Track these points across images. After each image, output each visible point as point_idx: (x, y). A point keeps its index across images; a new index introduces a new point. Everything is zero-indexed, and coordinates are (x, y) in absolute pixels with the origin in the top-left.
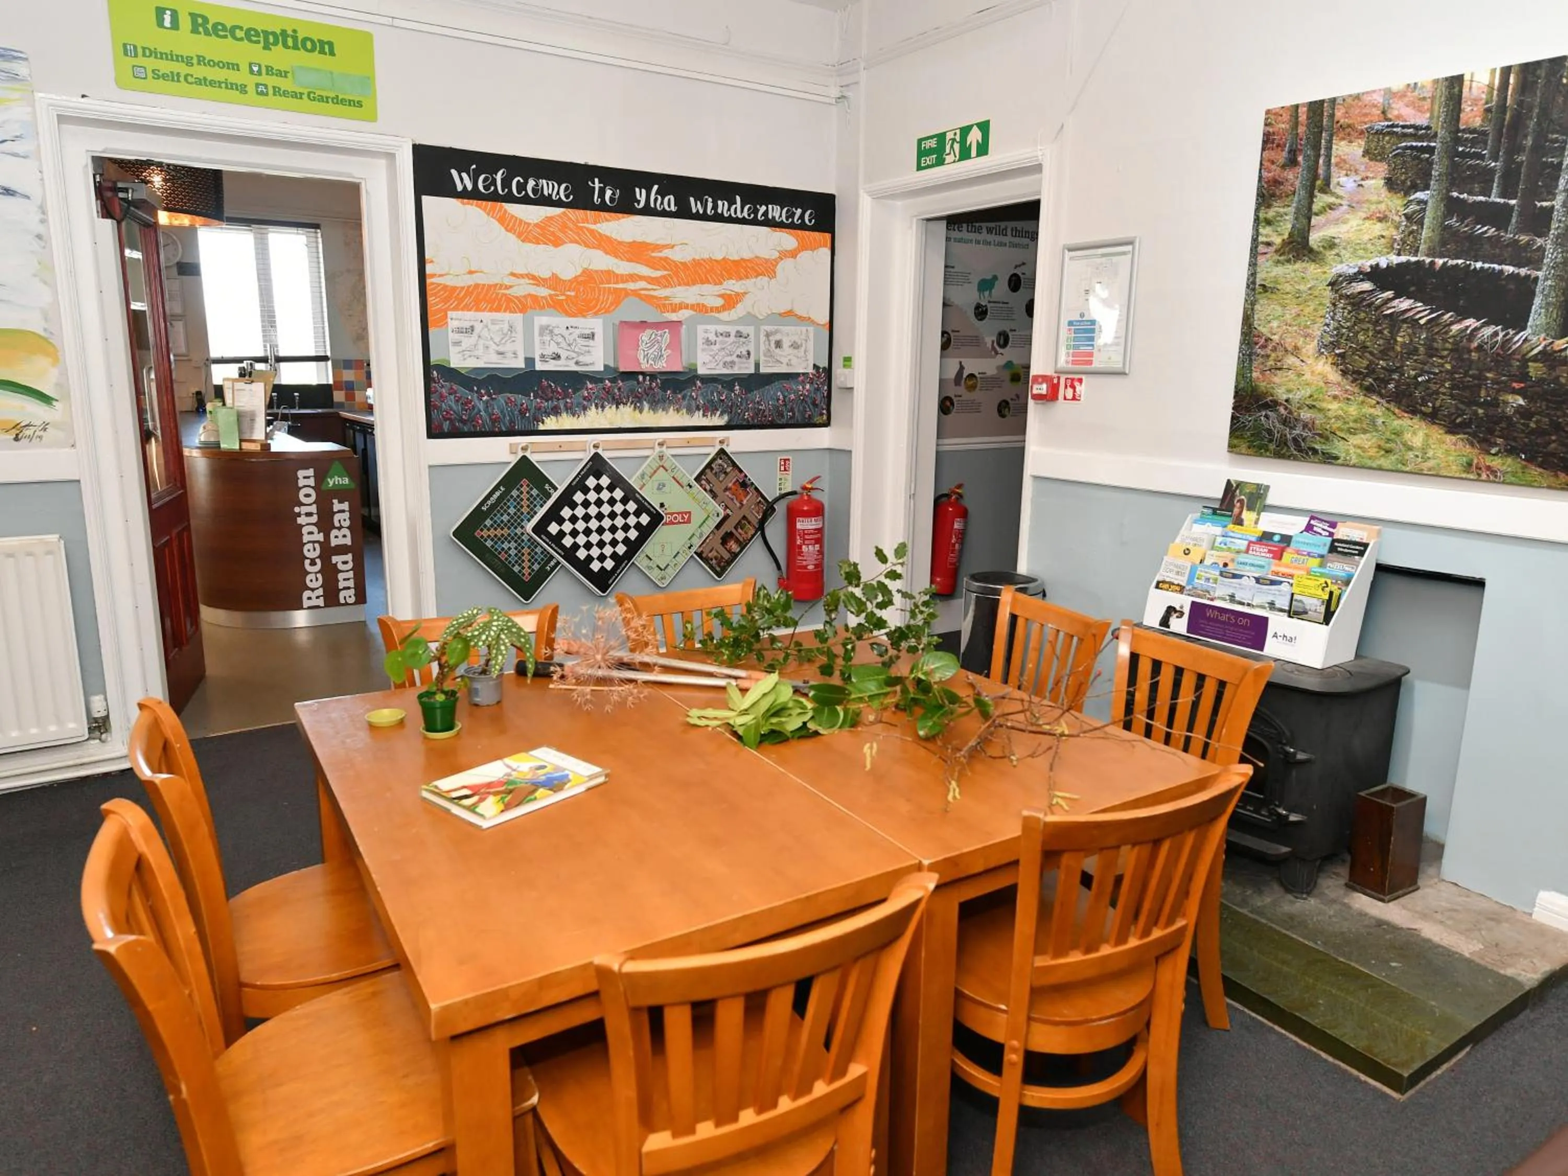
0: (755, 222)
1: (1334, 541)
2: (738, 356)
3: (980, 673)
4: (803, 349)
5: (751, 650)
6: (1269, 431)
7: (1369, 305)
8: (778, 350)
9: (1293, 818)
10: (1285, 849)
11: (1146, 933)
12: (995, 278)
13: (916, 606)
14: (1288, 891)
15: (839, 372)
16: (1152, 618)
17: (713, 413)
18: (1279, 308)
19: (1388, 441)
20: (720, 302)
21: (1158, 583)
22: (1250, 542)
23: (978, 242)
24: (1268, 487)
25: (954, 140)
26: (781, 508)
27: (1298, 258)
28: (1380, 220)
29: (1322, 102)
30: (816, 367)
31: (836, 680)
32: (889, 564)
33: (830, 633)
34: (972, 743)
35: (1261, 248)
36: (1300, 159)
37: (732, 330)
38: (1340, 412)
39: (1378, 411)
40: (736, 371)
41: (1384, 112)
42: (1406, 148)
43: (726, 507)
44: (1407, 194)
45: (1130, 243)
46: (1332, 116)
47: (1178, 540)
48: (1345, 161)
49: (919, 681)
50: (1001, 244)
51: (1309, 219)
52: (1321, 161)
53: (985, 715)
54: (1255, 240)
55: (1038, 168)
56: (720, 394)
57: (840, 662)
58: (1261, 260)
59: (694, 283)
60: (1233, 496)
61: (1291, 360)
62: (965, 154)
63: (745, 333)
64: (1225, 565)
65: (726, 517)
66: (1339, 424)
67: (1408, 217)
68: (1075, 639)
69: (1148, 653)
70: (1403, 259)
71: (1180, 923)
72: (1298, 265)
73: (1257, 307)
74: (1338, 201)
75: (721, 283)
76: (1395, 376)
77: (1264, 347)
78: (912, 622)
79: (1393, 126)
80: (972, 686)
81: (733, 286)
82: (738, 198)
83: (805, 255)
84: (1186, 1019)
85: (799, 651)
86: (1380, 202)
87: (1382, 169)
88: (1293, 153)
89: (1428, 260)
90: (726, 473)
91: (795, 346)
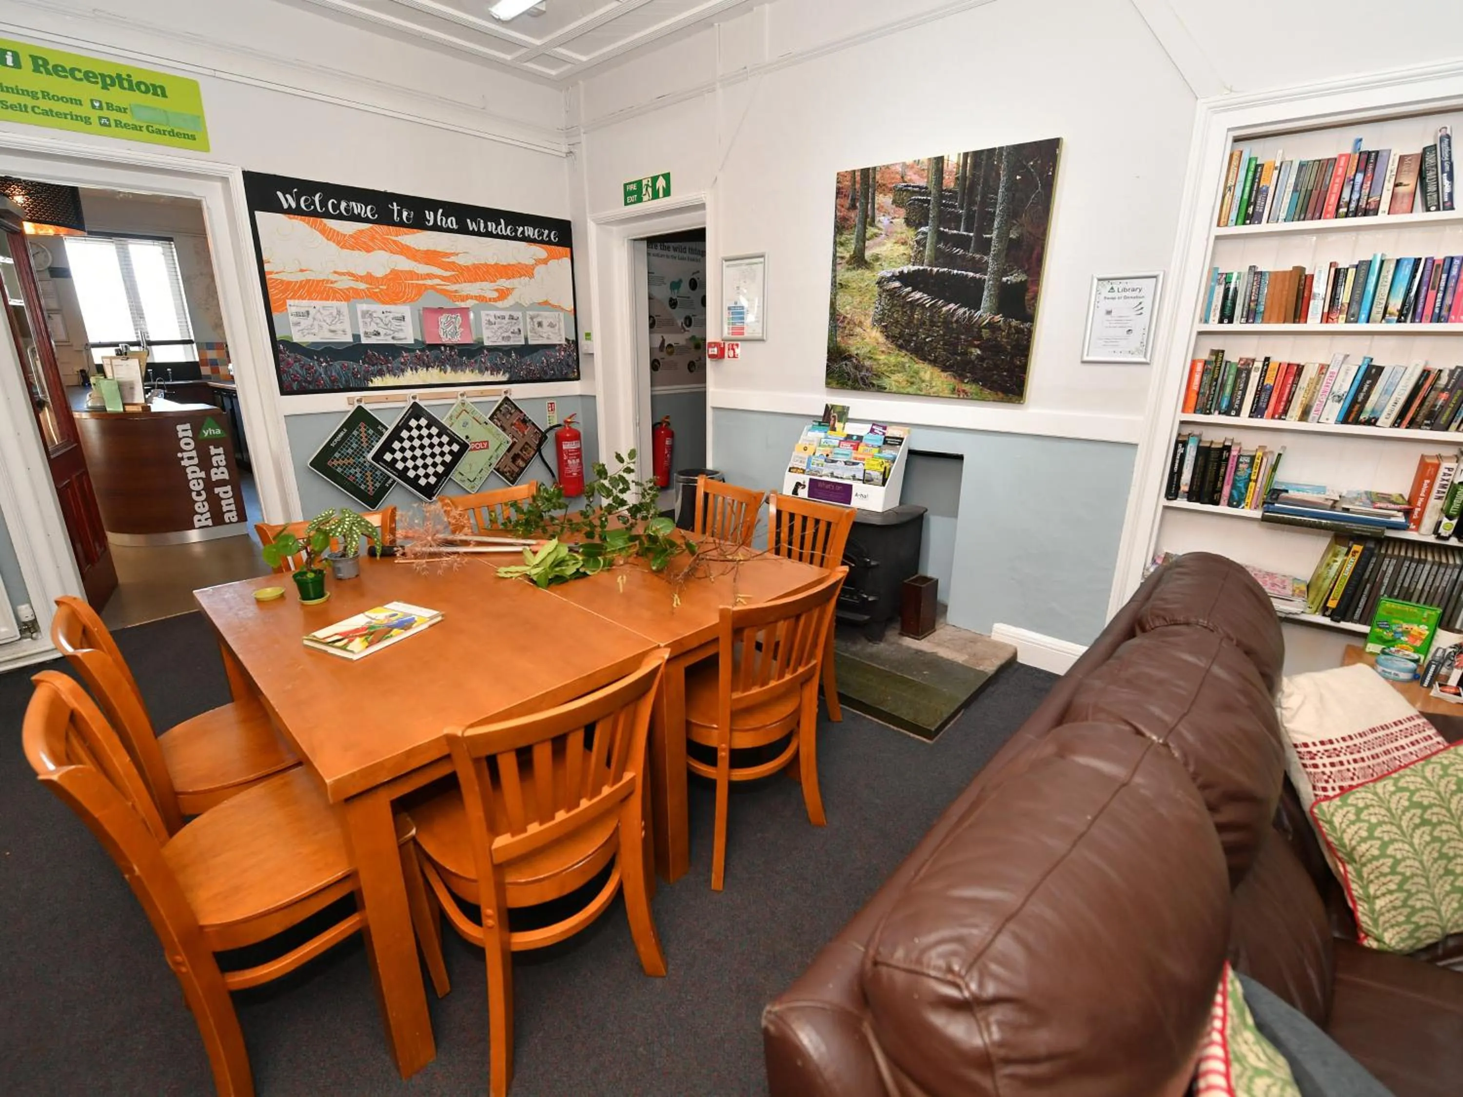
0: (515, 238)
1: (886, 437)
2: (512, 333)
3: (687, 529)
4: (557, 328)
5: (537, 527)
6: (848, 373)
7: (899, 296)
8: (540, 329)
9: (870, 599)
10: (866, 617)
11: (795, 670)
12: (680, 281)
13: (645, 490)
14: (870, 641)
15: (582, 342)
16: (788, 491)
17: (498, 373)
18: (850, 298)
19: (912, 377)
20: (495, 295)
21: (790, 469)
22: (841, 441)
23: (668, 257)
24: (848, 408)
25: (647, 185)
26: (551, 436)
27: (859, 267)
28: (903, 244)
29: (868, 169)
30: (567, 340)
31: (597, 540)
32: (625, 463)
33: (590, 512)
34: (686, 570)
35: (839, 261)
36: (858, 204)
37: (507, 314)
38: (886, 361)
39: (906, 360)
40: (511, 343)
41: (902, 177)
42: (915, 200)
43: (513, 437)
44: (917, 229)
45: (762, 256)
46: (874, 178)
47: (800, 442)
48: (882, 207)
49: (649, 536)
50: (683, 259)
51: (864, 243)
52: (869, 206)
53: (693, 553)
54: (834, 255)
55: (702, 206)
56: (502, 359)
57: (598, 529)
58: (839, 267)
59: (476, 280)
60: (830, 414)
61: (858, 330)
62: (655, 196)
63: (515, 317)
64: (827, 455)
65: (514, 444)
66: (886, 368)
67: (918, 242)
68: (744, 505)
69: (787, 509)
70: (916, 268)
71: (813, 662)
72: (860, 271)
73: (838, 297)
74: (880, 232)
75: (495, 281)
76: (914, 338)
77: (842, 322)
78: (643, 501)
79: (907, 186)
80: (683, 537)
81: (503, 283)
82: (502, 221)
83: (553, 263)
84: (819, 716)
85: (571, 525)
86: (902, 233)
87: (902, 212)
88: (854, 200)
89: (929, 269)
90: (511, 414)
91: (551, 325)
